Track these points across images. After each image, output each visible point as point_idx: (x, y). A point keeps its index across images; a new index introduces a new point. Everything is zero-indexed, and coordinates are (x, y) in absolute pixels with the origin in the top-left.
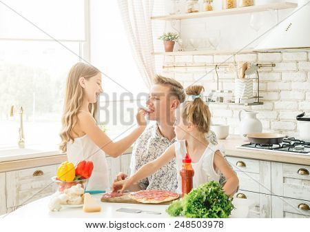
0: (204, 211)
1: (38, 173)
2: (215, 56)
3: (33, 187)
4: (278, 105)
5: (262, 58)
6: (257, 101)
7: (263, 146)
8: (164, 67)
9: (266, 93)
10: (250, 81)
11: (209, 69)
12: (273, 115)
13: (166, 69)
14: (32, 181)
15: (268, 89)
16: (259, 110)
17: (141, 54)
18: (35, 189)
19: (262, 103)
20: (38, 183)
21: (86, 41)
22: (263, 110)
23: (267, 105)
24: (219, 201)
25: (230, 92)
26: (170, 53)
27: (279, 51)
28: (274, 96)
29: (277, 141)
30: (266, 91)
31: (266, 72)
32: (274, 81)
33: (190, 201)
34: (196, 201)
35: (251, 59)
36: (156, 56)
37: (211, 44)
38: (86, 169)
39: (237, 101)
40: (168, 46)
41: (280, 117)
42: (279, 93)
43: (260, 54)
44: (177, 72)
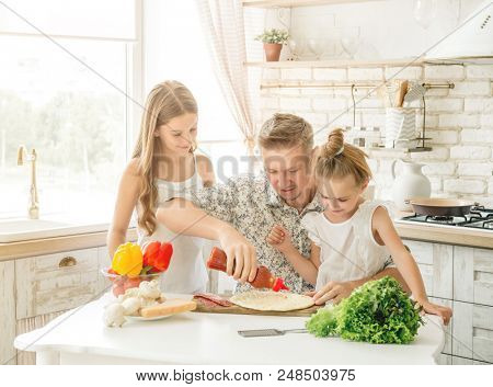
0: (375, 327)
1: (66, 262)
2: (350, 70)
3: (60, 285)
4: (455, 152)
5: (431, 74)
6: (421, 145)
7: (437, 219)
8: (261, 87)
9: (435, 133)
10: (411, 111)
11: (338, 92)
12: (448, 168)
13: (265, 91)
14: (58, 276)
15: (440, 125)
16: (424, 159)
17: (226, 64)
18: (62, 288)
19: (430, 149)
20: (67, 278)
21: (137, 40)
22: (430, 160)
23: (438, 152)
24: (401, 311)
25: (376, 129)
26: (274, 64)
27: (461, 62)
28: (450, 137)
29: (461, 211)
30: (437, 129)
31: (437, 97)
32: (451, 113)
33: (350, 312)
34: (362, 312)
35: (412, 75)
36: (249, 68)
37: (345, 49)
38: (161, 256)
39: (389, 145)
40: (271, 52)
41: (459, 172)
42: (459, 132)
43: (427, 67)
44: (284, 96)
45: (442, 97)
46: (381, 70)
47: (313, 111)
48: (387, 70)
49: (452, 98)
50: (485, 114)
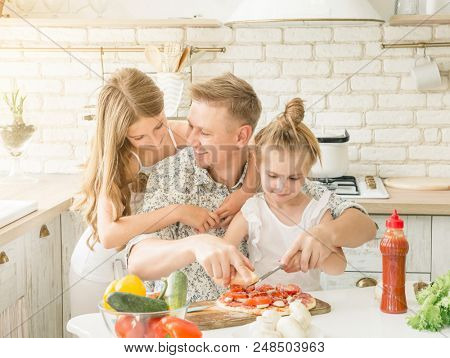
43: (189, 30)
45: (208, 61)
46: (133, 31)
47: (42, 77)
48: (139, 31)
49: (218, 62)
50: (259, 78)
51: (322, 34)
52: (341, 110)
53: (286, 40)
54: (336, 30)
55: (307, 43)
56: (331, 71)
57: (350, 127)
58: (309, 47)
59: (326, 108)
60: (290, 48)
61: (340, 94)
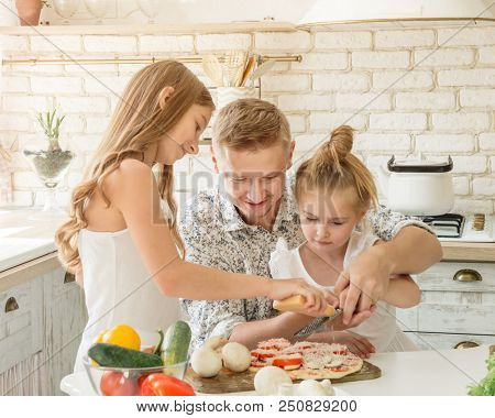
2: (143, 39)
5: (264, 43)
8: (4, 61)
13: (6, 67)
26: (32, 29)
27: (307, 29)
31: (275, 73)
32: (293, 93)
42: (306, 117)
43: (258, 36)
44: (37, 74)
45: (281, 73)
46: (190, 38)
47: (86, 95)
48: (199, 37)
49: (293, 74)
50: (342, 93)
51: (423, 37)
52: (448, 132)
53: (377, 45)
54: (440, 33)
55: (403, 49)
56: (435, 84)
57: (458, 153)
58: (406, 54)
59: (428, 129)
60: (383, 55)
61: (446, 111)
